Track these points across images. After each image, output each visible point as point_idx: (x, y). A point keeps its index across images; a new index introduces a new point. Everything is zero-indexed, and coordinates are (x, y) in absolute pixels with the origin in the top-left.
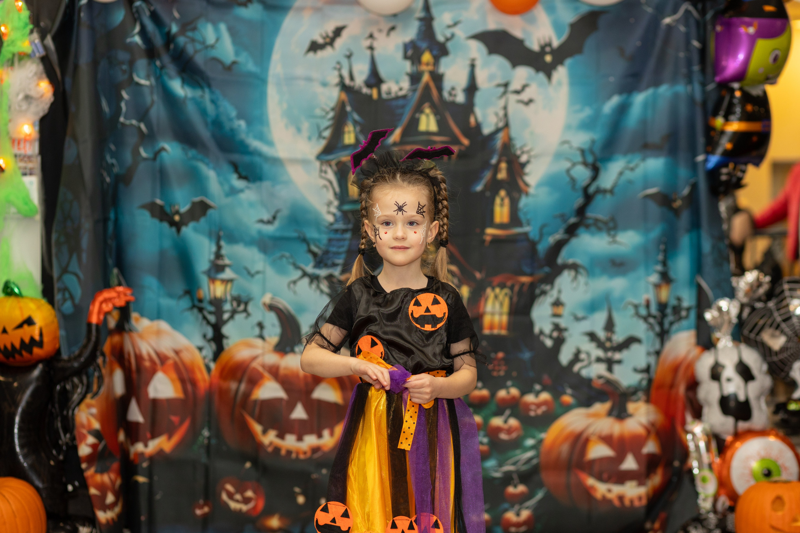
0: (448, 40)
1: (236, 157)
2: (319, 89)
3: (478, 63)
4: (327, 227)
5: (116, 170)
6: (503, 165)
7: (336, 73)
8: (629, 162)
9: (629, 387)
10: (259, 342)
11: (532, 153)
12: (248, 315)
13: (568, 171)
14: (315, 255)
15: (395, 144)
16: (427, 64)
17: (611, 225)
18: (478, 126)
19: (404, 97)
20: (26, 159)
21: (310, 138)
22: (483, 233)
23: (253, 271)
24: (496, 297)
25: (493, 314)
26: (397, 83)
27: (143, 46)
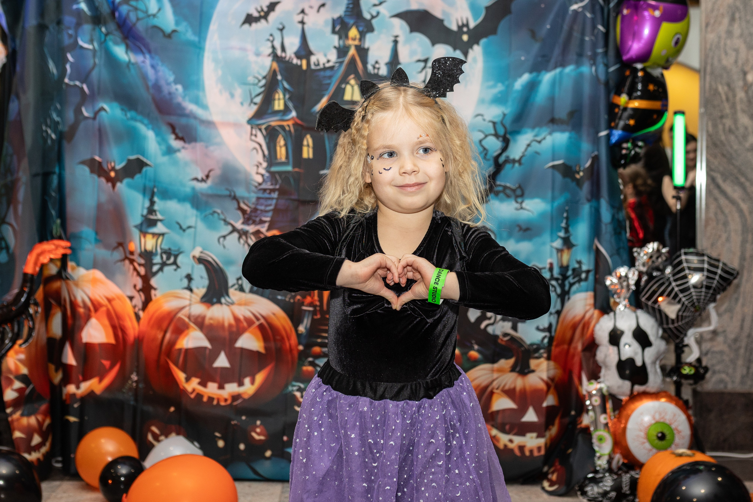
0: (373, 17)
1: (173, 119)
2: (252, 58)
3: (400, 40)
4: (256, 187)
5: (60, 127)
7: (269, 44)
8: (536, 136)
9: (532, 345)
10: (188, 292)
12: (178, 267)
13: (481, 141)
14: (244, 212)
16: (354, 39)
17: (519, 192)
19: (332, 68)
21: (242, 104)
23: (184, 227)
26: (325, 55)
27: (88, 13)
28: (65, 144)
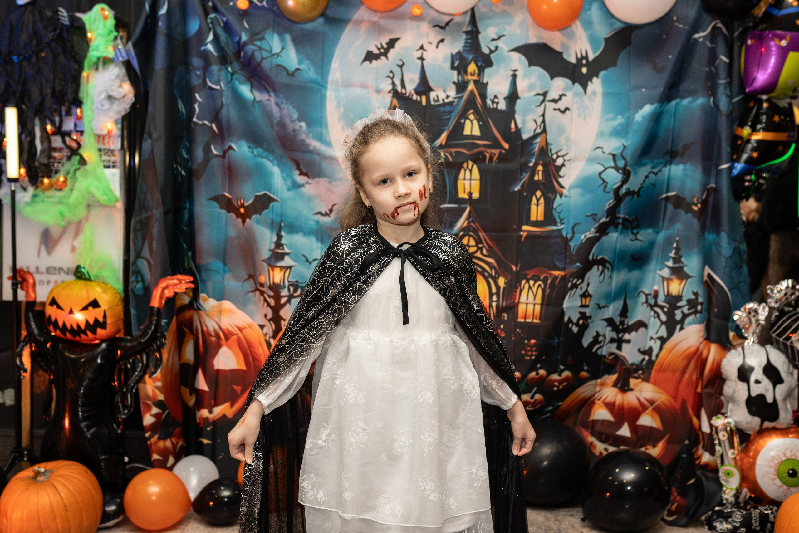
0: (492, 52)
1: (297, 155)
2: (373, 96)
3: (519, 73)
5: (190, 164)
6: (540, 168)
7: (390, 81)
8: (654, 167)
9: (632, 364)
11: (566, 158)
13: (600, 174)
15: (441, 146)
16: (472, 74)
17: (634, 224)
18: (518, 131)
19: (451, 103)
20: (110, 153)
22: (520, 229)
23: (310, 260)
24: (530, 288)
25: (527, 304)
26: (445, 91)
27: (215, 54)
28: (195, 180)
